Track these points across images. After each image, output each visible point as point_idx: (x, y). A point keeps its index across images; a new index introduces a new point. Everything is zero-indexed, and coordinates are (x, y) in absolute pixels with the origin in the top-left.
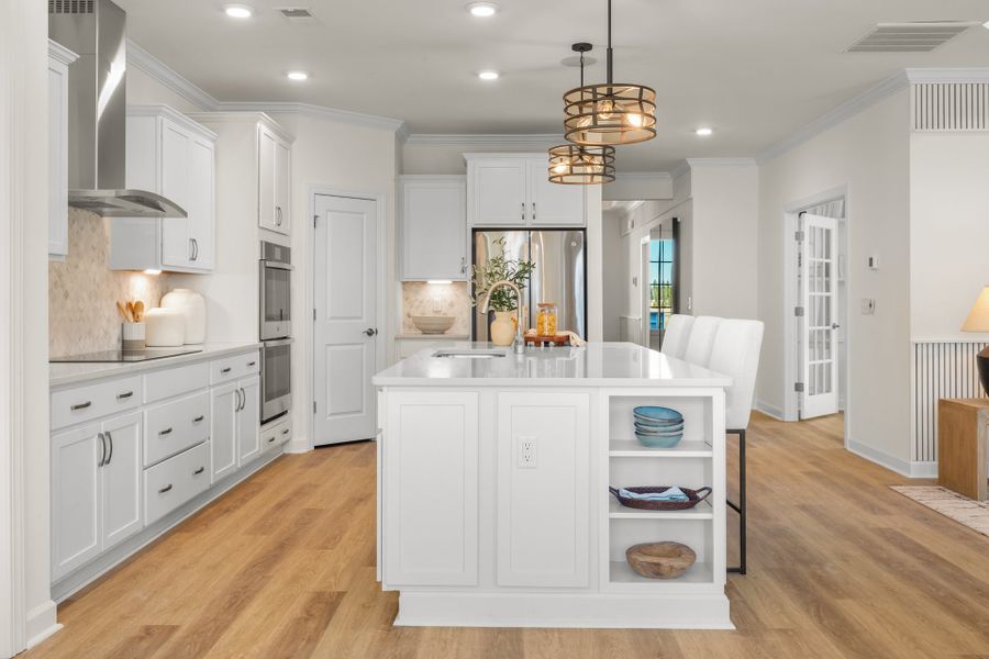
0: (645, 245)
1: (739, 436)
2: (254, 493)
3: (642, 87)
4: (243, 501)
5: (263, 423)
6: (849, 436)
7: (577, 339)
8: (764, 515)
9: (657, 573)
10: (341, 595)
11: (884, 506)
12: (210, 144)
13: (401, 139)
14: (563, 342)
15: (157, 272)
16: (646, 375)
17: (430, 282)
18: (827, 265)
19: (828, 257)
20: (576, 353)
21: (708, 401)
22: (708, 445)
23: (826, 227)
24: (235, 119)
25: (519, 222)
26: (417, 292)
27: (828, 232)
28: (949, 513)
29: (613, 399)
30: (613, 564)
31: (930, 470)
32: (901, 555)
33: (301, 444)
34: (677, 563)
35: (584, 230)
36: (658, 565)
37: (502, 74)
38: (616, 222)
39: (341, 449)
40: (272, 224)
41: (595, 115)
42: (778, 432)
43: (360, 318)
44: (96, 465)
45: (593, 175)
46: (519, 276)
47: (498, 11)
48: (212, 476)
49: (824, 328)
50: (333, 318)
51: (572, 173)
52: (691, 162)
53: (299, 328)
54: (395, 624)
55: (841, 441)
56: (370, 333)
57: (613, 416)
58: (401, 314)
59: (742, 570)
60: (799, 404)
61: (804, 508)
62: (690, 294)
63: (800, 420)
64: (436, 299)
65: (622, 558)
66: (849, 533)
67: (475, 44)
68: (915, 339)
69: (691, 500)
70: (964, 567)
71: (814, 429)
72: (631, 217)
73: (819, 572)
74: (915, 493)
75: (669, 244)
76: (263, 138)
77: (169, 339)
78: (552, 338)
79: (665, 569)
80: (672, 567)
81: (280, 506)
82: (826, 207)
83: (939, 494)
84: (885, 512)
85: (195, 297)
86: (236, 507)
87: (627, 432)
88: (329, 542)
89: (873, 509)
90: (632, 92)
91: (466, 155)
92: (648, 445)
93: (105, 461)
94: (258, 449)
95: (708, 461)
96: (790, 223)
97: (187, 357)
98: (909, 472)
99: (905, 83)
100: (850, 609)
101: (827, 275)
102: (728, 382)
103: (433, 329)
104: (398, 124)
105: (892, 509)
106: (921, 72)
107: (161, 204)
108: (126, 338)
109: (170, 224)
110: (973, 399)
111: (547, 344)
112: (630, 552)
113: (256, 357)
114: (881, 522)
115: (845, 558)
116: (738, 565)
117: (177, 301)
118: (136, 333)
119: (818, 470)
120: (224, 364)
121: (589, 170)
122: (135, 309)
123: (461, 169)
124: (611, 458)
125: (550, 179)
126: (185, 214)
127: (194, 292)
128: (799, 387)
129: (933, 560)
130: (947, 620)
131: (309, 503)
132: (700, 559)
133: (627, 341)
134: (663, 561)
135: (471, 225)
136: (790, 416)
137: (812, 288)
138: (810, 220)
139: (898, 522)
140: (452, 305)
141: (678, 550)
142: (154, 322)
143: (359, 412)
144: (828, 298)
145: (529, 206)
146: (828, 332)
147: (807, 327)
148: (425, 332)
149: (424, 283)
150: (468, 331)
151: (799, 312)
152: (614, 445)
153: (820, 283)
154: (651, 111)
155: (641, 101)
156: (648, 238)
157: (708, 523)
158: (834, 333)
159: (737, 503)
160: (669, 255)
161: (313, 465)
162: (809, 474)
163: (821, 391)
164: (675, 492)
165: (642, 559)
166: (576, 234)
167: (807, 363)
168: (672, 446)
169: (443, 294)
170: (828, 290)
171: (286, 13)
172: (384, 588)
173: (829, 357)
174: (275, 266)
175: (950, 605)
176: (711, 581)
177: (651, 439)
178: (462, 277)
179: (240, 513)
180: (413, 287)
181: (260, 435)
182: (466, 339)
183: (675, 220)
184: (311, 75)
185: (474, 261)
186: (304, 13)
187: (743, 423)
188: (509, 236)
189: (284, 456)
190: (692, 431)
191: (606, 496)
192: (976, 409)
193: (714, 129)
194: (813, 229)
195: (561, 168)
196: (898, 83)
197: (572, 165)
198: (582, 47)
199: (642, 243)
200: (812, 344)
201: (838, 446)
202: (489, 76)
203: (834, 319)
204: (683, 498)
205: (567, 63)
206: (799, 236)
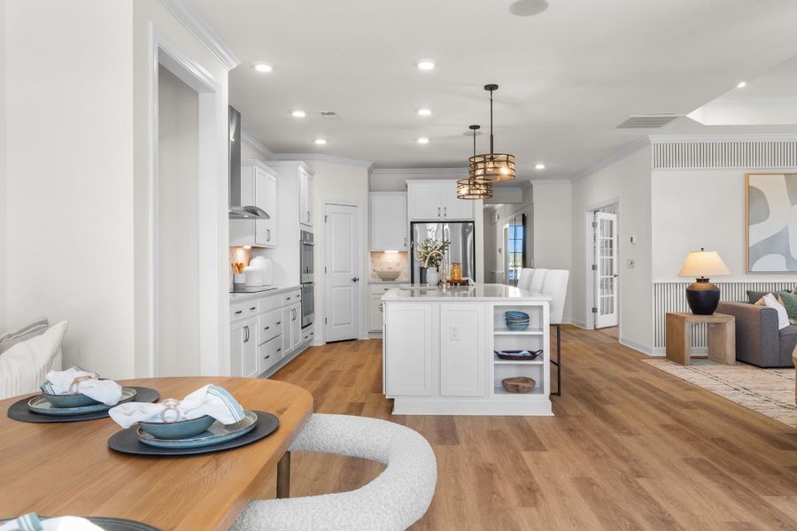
0: (506, 230)
1: (557, 329)
2: (302, 364)
3: (508, 155)
4: (298, 367)
5: (302, 328)
6: (621, 336)
7: (471, 281)
8: (571, 372)
9: (517, 390)
10: (363, 404)
11: (636, 369)
12: (274, 179)
13: (370, 172)
14: (465, 283)
15: (249, 247)
16: (506, 295)
17: (386, 252)
18: (611, 241)
19: (611, 236)
20: (471, 289)
21: (541, 308)
22: (541, 329)
23: (610, 219)
24: (287, 165)
25: (436, 218)
26: (378, 258)
27: (611, 222)
28: (669, 371)
29: (496, 307)
30: (495, 388)
31: (662, 351)
32: (640, 388)
33: (319, 341)
34: (526, 385)
35: (473, 222)
36: (517, 386)
37: (430, 139)
38: (490, 215)
39: (340, 344)
40: (305, 221)
41: (485, 169)
42: (582, 335)
43: (349, 272)
44: (242, 342)
45: (480, 195)
46: (442, 248)
47: (432, 111)
48: (283, 354)
49: (609, 277)
50: (335, 272)
51: (470, 194)
52: (532, 182)
53: (318, 277)
54: (393, 413)
55: (617, 339)
56: (355, 280)
57: (495, 316)
58: (371, 270)
59: (559, 394)
60: (595, 320)
61: (593, 369)
62: (532, 258)
63: (595, 329)
64: (390, 261)
65: (500, 385)
66: (615, 380)
67: (417, 126)
68: (654, 281)
69: (533, 356)
70: (670, 393)
71: (603, 334)
72: (498, 213)
73: (597, 395)
74: (652, 363)
75: (520, 229)
76: (302, 176)
77: (256, 282)
78: (459, 281)
79: (521, 388)
80: (524, 387)
81: (318, 369)
82: (612, 208)
83: (666, 363)
84: (634, 371)
85: (268, 260)
86: (295, 370)
87: (503, 324)
88: (350, 383)
89: (629, 369)
90: (503, 157)
91: (407, 181)
92: (512, 329)
93: (246, 340)
94: (301, 341)
95: (541, 337)
96: (589, 218)
97: (270, 292)
98: (651, 352)
99: (648, 143)
100: (610, 409)
101: (611, 246)
102: (550, 298)
103: (389, 278)
104: (369, 164)
105: (640, 370)
106: (657, 137)
107: (259, 212)
108: (236, 282)
109: (259, 222)
110: (686, 313)
111: (456, 284)
112: (503, 381)
113: (299, 292)
114: (632, 375)
115: (611, 389)
116: (556, 391)
117: (258, 263)
118: (240, 279)
119: (602, 352)
120: (287, 295)
121: (478, 192)
122: (239, 267)
123: (405, 188)
124: (495, 335)
125: (458, 197)
126: (269, 217)
127: (266, 258)
128: (594, 310)
129: (655, 390)
130: (656, 412)
131: (333, 368)
132: (537, 385)
133: (495, 282)
134: (520, 384)
135: (410, 220)
136: (590, 327)
137: (602, 254)
138: (600, 215)
139: (641, 375)
140: (398, 264)
141: (527, 380)
142: (248, 274)
143: (349, 323)
144: (611, 260)
145: (442, 209)
146: (611, 279)
147: (599, 277)
148: (384, 279)
149: (383, 252)
150: (409, 279)
151: (594, 267)
152: (495, 330)
153: (607, 251)
154: (512, 166)
155: (507, 161)
156: (507, 225)
157: (541, 366)
158: (615, 280)
159: (556, 361)
160: (520, 235)
161: (328, 351)
162: (597, 354)
163: (607, 313)
164: (525, 352)
165: (509, 383)
166: (468, 225)
167: (599, 297)
168: (524, 330)
169: (393, 259)
170: (611, 255)
171: (323, 113)
172: (387, 397)
173: (612, 293)
174: (307, 244)
175: (660, 407)
176: (543, 393)
177: (514, 326)
178: (405, 249)
179: (298, 372)
180: (377, 255)
181: (301, 334)
182: (408, 283)
183: (523, 215)
184: (328, 141)
185: (412, 239)
186: (333, 114)
187: (559, 321)
188: (430, 226)
189: (310, 348)
190: (534, 323)
191: (493, 354)
192: (684, 318)
193: (546, 165)
194: (602, 221)
195: (464, 191)
196: (644, 143)
197: (469, 190)
198: (475, 127)
199: (504, 228)
200: (602, 286)
201: (615, 341)
202: (423, 141)
203: (615, 272)
204: (529, 354)
205: (466, 134)
206: (594, 225)
